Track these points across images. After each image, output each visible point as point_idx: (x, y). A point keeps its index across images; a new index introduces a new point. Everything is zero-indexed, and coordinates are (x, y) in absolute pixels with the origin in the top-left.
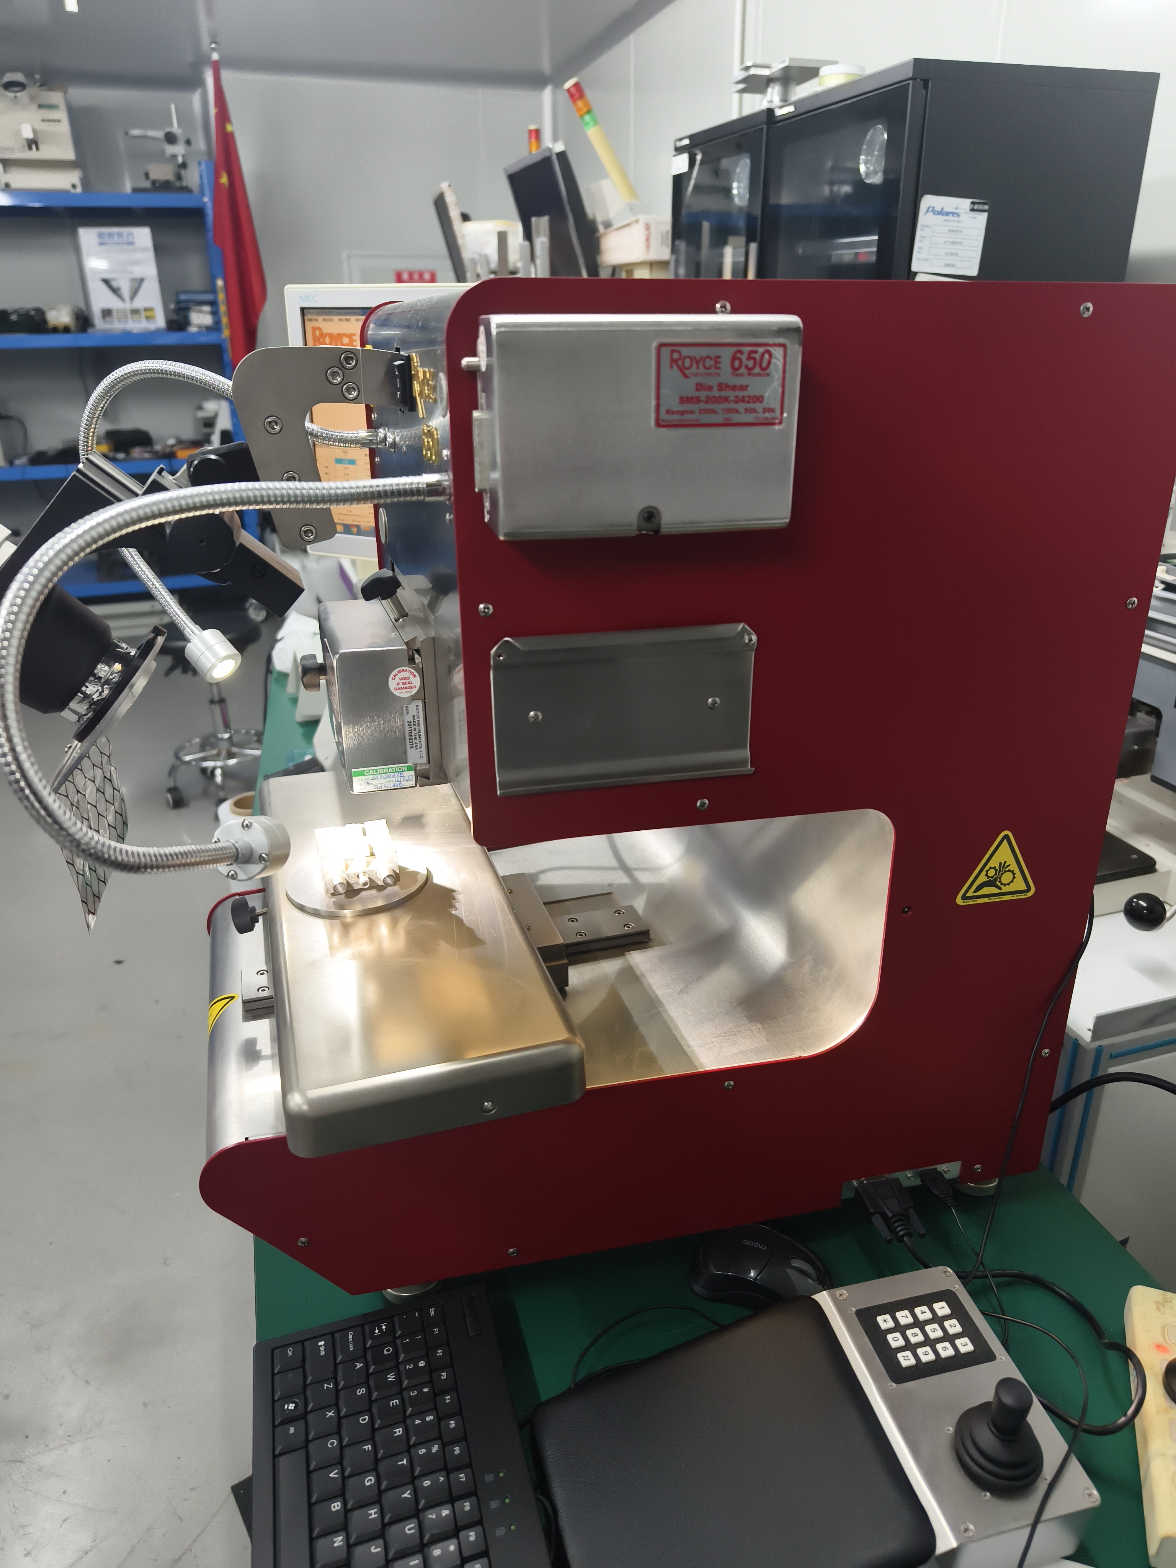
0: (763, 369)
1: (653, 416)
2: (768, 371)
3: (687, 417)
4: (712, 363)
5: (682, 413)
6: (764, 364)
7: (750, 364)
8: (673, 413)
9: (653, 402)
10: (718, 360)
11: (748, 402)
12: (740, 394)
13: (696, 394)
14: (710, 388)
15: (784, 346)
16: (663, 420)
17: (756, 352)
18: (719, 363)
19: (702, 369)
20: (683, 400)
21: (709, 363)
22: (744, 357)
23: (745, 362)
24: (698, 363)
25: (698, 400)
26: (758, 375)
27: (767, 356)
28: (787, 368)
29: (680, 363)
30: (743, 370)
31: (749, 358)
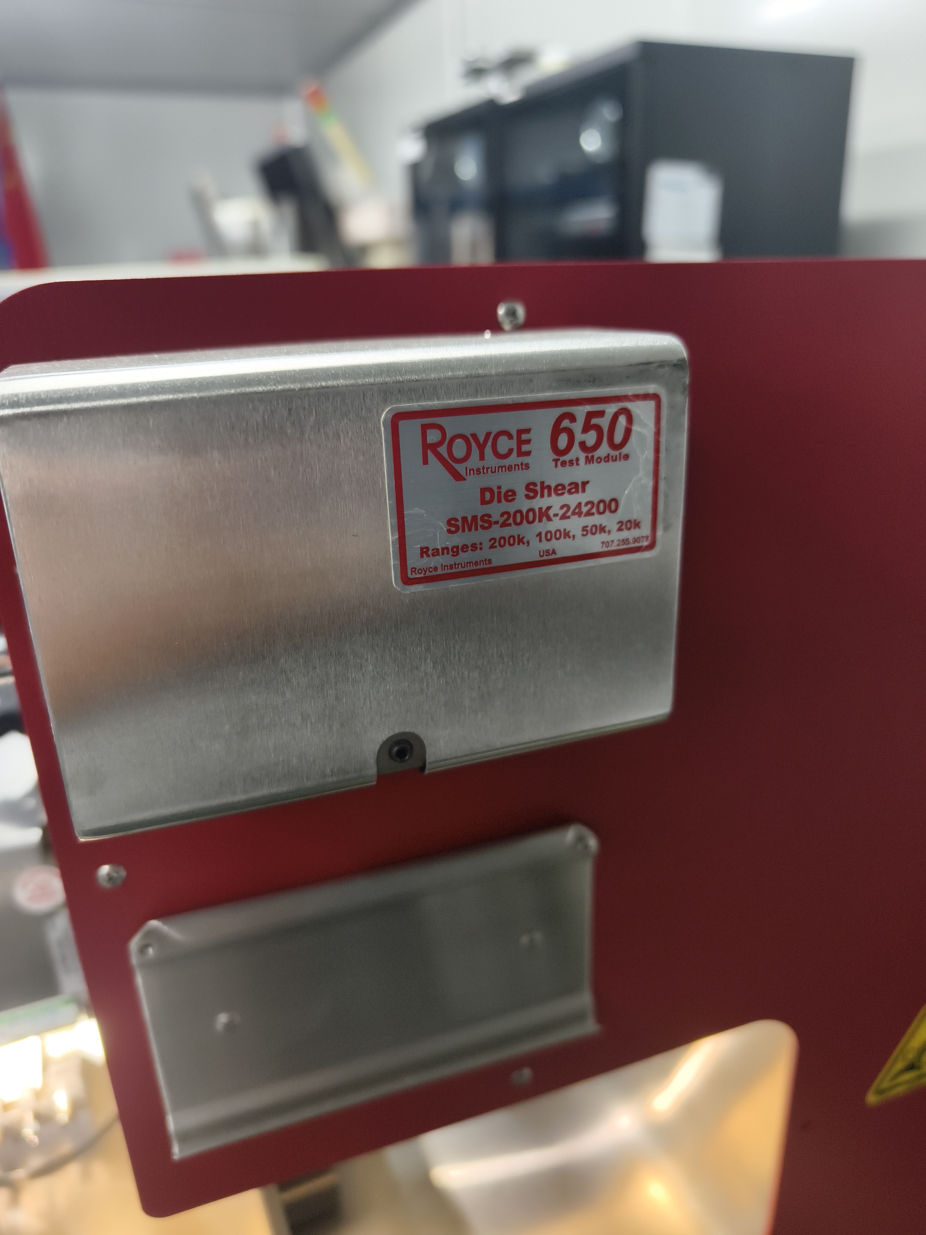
0: (613, 446)
1: (393, 562)
2: (624, 451)
3: (464, 557)
4: (513, 444)
5: (455, 551)
6: (618, 437)
7: (591, 438)
8: (436, 553)
9: (392, 537)
10: (524, 437)
11: (589, 514)
12: (572, 500)
13: (481, 510)
14: (510, 495)
15: (656, 397)
16: (414, 570)
17: (601, 414)
18: (528, 442)
19: (491, 460)
20: (453, 526)
21: (504, 444)
22: (577, 427)
23: (579, 437)
24: (481, 448)
25: (487, 522)
26: (607, 459)
27: (622, 420)
28: (663, 439)
29: (443, 450)
30: (576, 452)
31: (587, 428)
